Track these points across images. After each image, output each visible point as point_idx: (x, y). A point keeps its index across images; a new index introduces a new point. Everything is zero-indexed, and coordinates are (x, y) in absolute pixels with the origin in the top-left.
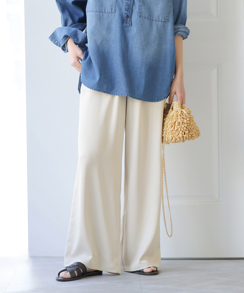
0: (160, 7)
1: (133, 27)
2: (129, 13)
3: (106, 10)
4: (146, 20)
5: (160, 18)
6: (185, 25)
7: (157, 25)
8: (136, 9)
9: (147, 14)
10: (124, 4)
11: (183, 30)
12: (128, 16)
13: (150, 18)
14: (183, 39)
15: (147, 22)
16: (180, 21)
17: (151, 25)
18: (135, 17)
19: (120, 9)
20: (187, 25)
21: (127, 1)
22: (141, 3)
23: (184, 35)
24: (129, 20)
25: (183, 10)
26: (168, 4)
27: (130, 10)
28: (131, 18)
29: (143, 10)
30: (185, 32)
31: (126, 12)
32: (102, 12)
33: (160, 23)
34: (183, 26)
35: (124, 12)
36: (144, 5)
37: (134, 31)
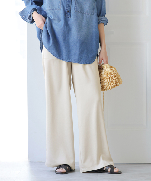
0: (88, 5)
1: (71, 18)
2: (69, 9)
3: (56, 8)
4: (80, 13)
5: (88, 12)
6: (105, 16)
7: (86, 17)
8: (73, 7)
9: (80, 10)
10: (66, 4)
11: (105, 19)
12: (68, 11)
13: (82, 12)
14: (105, 25)
15: (80, 14)
16: (102, 14)
17: (83, 16)
18: (73, 12)
19: (64, 7)
20: (106, 16)
21: (67, 2)
22: (76, 3)
23: (105, 22)
24: (69, 14)
25: (103, 7)
26: (93, 4)
27: (70, 7)
28: (70, 12)
29: (77, 7)
30: (105, 21)
31: (67, 9)
32: (54, 10)
33: (88, 15)
34: (104, 17)
35: (66, 8)
36: (78, 4)
37: (72, 20)
